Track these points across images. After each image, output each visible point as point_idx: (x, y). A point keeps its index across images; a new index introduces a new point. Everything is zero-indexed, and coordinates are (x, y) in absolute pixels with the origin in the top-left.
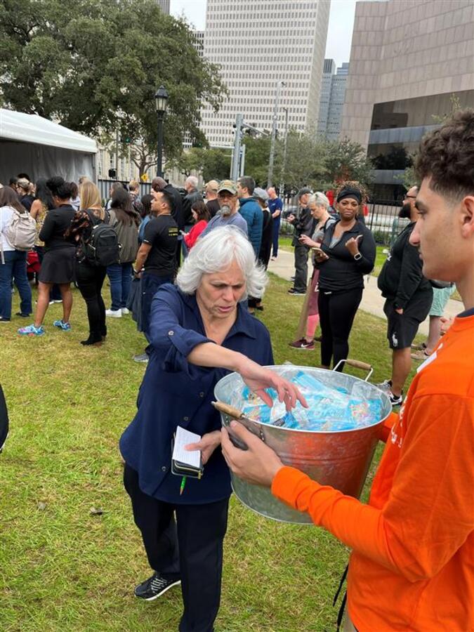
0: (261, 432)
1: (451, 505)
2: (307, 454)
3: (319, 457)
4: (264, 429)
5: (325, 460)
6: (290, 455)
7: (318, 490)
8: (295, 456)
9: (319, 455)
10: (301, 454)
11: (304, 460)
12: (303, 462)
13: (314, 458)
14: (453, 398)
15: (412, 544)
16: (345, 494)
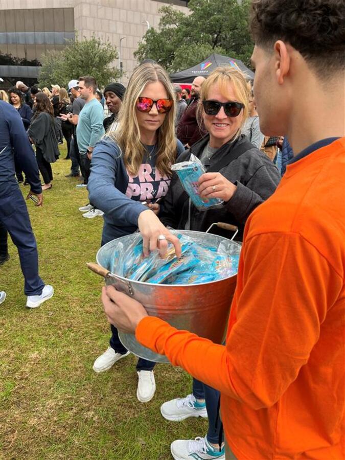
0: (129, 288)
1: (278, 338)
2: (170, 305)
3: (180, 308)
4: (132, 285)
5: (186, 310)
6: (155, 306)
7: (174, 334)
8: (158, 306)
9: (181, 306)
10: (165, 305)
11: (169, 310)
12: (167, 312)
13: (177, 309)
14: (277, 235)
15: (247, 377)
16: (200, 337)
